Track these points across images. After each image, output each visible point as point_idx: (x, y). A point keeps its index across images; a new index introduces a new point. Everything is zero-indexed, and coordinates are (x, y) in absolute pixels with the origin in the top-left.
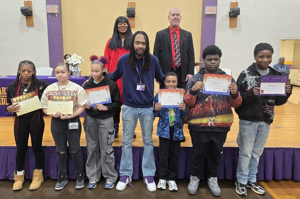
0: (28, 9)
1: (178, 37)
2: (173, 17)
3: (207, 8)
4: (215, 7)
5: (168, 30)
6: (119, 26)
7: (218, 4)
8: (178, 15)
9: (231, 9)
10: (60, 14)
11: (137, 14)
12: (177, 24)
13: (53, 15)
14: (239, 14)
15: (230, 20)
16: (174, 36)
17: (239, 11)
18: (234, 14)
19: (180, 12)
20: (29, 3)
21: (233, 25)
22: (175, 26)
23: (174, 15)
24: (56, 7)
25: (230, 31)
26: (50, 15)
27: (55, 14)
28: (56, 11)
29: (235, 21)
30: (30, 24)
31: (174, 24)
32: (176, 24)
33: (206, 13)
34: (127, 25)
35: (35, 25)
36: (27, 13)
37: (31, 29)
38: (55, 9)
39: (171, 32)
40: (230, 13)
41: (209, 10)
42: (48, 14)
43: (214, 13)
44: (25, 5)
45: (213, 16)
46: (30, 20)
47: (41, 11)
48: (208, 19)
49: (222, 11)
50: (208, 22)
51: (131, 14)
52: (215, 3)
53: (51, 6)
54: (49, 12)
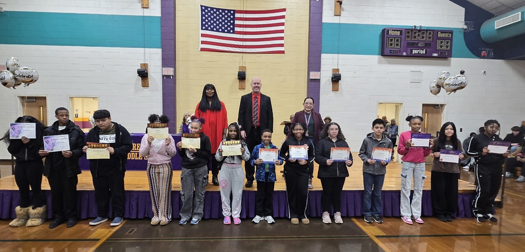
0: (144, 71)
1: (259, 101)
2: (254, 85)
3: (311, 73)
4: (319, 73)
5: (249, 95)
7: (321, 70)
8: (258, 84)
9: (333, 74)
10: (174, 76)
11: (247, 77)
13: (168, 77)
14: (340, 79)
15: (332, 84)
16: (255, 99)
17: (340, 76)
18: (336, 79)
19: (260, 81)
20: (145, 65)
21: (335, 89)
22: (257, 92)
23: (255, 83)
24: (172, 69)
25: (333, 94)
26: (166, 78)
27: (170, 76)
28: (172, 73)
29: (337, 85)
30: (145, 84)
31: (256, 90)
33: (311, 78)
35: (149, 86)
36: (143, 74)
37: (146, 89)
38: (169, 71)
40: (332, 78)
41: (313, 75)
42: (163, 76)
43: (319, 78)
44: (141, 67)
46: (145, 81)
47: (156, 73)
48: (313, 83)
49: (325, 77)
50: (314, 86)
51: (242, 77)
52: (318, 69)
53: (167, 68)
54: (164, 74)
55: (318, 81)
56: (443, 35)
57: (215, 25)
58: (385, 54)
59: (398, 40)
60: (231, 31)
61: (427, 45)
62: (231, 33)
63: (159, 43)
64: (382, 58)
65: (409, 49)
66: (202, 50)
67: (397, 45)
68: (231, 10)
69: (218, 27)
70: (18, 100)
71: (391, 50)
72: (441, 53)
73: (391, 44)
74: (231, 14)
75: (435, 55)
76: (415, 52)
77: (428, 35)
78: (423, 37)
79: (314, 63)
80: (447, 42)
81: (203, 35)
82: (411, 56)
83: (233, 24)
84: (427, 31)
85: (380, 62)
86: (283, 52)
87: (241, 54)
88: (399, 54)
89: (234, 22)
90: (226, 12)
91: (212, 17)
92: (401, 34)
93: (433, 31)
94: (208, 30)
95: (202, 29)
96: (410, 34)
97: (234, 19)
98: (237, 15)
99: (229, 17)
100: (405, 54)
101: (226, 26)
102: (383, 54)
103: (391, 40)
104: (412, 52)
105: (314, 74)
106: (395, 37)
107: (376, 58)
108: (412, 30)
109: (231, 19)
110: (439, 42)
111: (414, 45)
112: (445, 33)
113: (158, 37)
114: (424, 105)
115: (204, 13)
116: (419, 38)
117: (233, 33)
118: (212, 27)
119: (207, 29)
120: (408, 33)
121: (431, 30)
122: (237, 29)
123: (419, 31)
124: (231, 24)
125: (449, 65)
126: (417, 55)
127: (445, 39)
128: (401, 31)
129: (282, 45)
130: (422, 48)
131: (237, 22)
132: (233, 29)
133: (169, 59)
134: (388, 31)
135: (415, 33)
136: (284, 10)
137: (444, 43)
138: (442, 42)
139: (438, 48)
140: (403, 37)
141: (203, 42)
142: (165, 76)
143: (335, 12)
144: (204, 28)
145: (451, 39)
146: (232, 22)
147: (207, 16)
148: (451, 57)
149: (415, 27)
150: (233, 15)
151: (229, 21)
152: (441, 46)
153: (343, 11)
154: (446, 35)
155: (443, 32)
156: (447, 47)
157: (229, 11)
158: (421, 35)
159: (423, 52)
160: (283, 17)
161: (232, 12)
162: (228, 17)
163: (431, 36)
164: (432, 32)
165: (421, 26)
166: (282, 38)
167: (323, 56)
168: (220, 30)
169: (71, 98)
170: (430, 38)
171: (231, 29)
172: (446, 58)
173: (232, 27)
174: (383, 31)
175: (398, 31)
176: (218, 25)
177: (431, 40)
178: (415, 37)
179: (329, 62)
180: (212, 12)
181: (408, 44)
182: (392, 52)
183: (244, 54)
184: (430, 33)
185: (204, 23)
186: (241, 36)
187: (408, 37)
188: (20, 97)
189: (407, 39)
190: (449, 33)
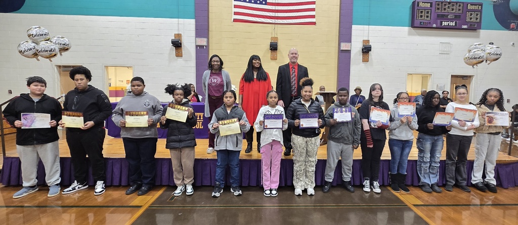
0: (178, 42)
1: (297, 71)
2: (292, 56)
3: (342, 44)
4: (349, 44)
5: (287, 66)
7: (352, 41)
8: (296, 54)
9: (363, 45)
10: (207, 46)
11: (279, 47)
13: (202, 47)
14: (370, 50)
15: (363, 55)
16: (292, 70)
17: (371, 47)
18: (366, 50)
20: (179, 35)
21: (366, 60)
22: (294, 63)
23: (293, 54)
24: (205, 39)
25: (363, 65)
26: (199, 48)
27: (204, 46)
28: (205, 44)
29: (367, 56)
30: (179, 55)
31: (293, 61)
32: (294, 61)
33: (342, 49)
34: (260, 62)
35: (183, 56)
36: (177, 44)
37: (180, 60)
38: (203, 42)
39: (291, 67)
40: (362, 49)
41: (344, 46)
42: (197, 46)
43: (350, 49)
44: (175, 38)
45: (348, 52)
46: (179, 51)
47: (190, 43)
48: (344, 54)
49: (356, 47)
50: (344, 57)
51: (274, 47)
52: (349, 40)
53: (200, 39)
54: (198, 44)
55: (349, 52)
56: (473, 7)
58: (415, 26)
59: (428, 12)
60: (264, 2)
61: (457, 17)
62: (264, 4)
63: (193, 14)
64: (412, 30)
65: (439, 21)
66: (235, 20)
67: (427, 17)
70: (56, 69)
72: (471, 25)
73: (421, 16)
75: (465, 27)
76: (445, 23)
77: (458, 8)
78: (453, 10)
79: (345, 35)
80: (477, 15)
82: (441, 28)
84: (457, 3)
85: (410, 34)
86: (314, 23)
87: (273, 25)
88: (429, 26)
92: (431, 6)
93: (463, 3)
94: (240, 1)
95: (235, 0)
96: (440, 6)
100: (434, 26)
102: (413, 25)
103: (422, 12)
104: (441, 24)
106: (425, 9)
107: (406, 29)
108: (442, 2)
110: (468, 14)
111: (443, 17)
112: (475, 5)
113: (191, 8)
114: (452, 76)
116: (450, 10)
117: (266, 4)
120: (438, 5)
121: (461, 2)
122: (269, 1)
123: (449, 3)
125: (478, 37)
126: (448, 27)
127: (474, 11)
128: (431, 3)
129: (313, 17)
130: (451, 20)
133: (202, 30)
134: (418, 3)
135: (445, 5)
137: (474, 15)
138: (471, 14)
139: (468, 20)
140: (433, 9)
141: (236, 13)
145: (481, 11)
148: (480, 29)
152: (471, 19)
154: (476, 7)
155: (472, 4)
156: (477, 19)
158: (451, 8)
159: (453, 24)
163: (461, 8)
164: (462, 5)
166: (313, 10)
167: (354, 27)
168: (253, 1)
169: (107, 67)
170: (459, 10)
172: (476, 30)
174: (414, 3)
175: (428, 3)
177: (461, 12)
178: (445, 9)
179: (360, 34)
181: (439, 16)
182: (422, 23)
183: (276, 25)
184: (460, 6)
186: (273, 8)
187: (438, 9)
188: (57, 66)
189: (437, 11)
190: (479, 5)
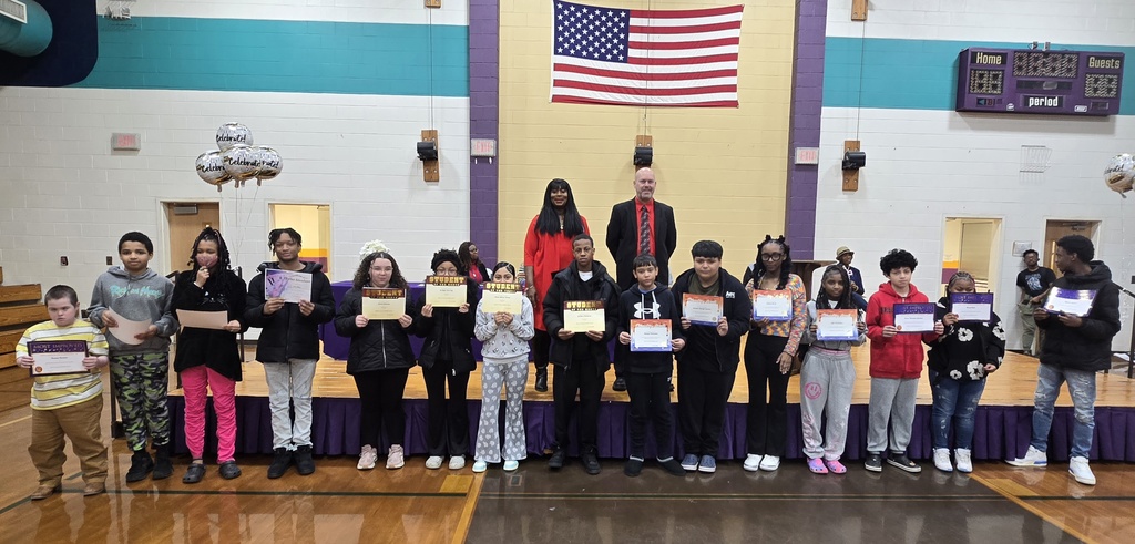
0: (431, 148)
1: (652, 216)
2: (642, 185)
3: (798, 151)
4: (815, 150)
5: (631, 205)
6: (553, 194)
7: (820, 144)
8: (650, 181)
9: (847, 154)
10: (496, 158)
11: (655, 159)
12: (649, 196)
13: (483, 159)
14: (863, 165)
15: (844, 175)
16: (643, 214)
17: (864, 158)
18: (853, 163)
20: (432, 134)
21: (850, 187)
22: (646, 200)
23: (644, 181)
24: (492, 143)
25: (844, 197)
26: (478, 162)
27: (488, 157)
28: (491, 153)
29: (855, 177)
30: (432, 177)
31: (643, 195)
32: (647, 195)
33: (798, 161)
34: (566, 194)
35: (440, 179)
36: (428, 154)
37: (433, 187)
38: (484, 147)
40: (844, 163)
41: (803, 156)
42: (473, 158)
43: (816, 162)
44: (425, 139)
46: (432, 169)
47: (455, 153)
48: (802, 174)
49: (828, 158)
50: (802, 180)
51: (643, 158)
52: (814, 142)
53: (481, 141)
54: (475, 153)
55: (813, 168)
56: (1102, 64)
57: (584, 43)
58: (967, 107)
59: (995, 77)
60: (621, 58)
61: (1062, 88)
62: (621, 62)
63: (464, 85)
64: (958, 117)
65: (1021, 96)
66: (556, 99)
67: (995, 87)
68: (621, 10)
69: (591, 49)
70: (162, 210)
71: (979, 99)
72: (1095, 104)
73: (981, 86)
74: (622, 20)
75: (1081, 109)
76: (1034, 102)
77: (1066, 65)
78: (1054, 69)
79: (804, 129)
80: (1110, 81)
81: (558, 67)
82: (1025, 112)
83: (625, 42)
84: (1063, 54)
85: (952, 126)
86: (734, 104)
87: (643, 109)
88: (997, 107)
89: (627, 37)
90: (610, 14)
91: (579, 26)
92: (1004, 62)
93: (1078, 53)
94: (569, 55)
95: (556, 53)
96: (1024, 63)
97: (627, 30)
98: (634, 22)
99: (616, 25)
100: (1011, 107)
101: (609, 46)
102: (960, 106)
103: (981, 76)
105: (804, 154)
106: (990, 68)
107: (945, 116)
108: (1029, 53)
109: (621, 30)
110: (1090, 79)
111: (1033, 88)
112: (1106, 58)
113: (459, 72)
114: (1048, 222)
115: (560, 17)
116: (1046, 71)
117: (625, 61)
118: (578, 47)
119: (566, 53)
120: (1020, 59)
121: (1072, 53)
122: (632, 53)
123: (1046, 54)
124: (621, 41)
125: (1111, 131)
126: (1043, 110)
127: (1104, 72)
128: (1004, 56)
129: (732, 88)
130: (1050, 94)
131: (633, 37)
132: (625, 53)
133: (484, 122)
134: (974, 55)
135: (1036, 59)
136: (739, 9)
137: (1103, 81)
138: (1097, 80)
139: (1089, 92)
140: (1008, 69)
141: (558, 83)
142: (476, 157)
143: (854, 13)
144: (560, 50)
145: (1119, 73)
146: (622, 36)
147: (567, 23)
148: (1117, 113)
149: (1036, 45)
150: (626, 20)
151: (616, 36)
152: (1096, 90)
153: (872, 9)
154: (1108, 64)
155: (1100, 56)
156: (1110, 90)
157: (617, 12)
158: (1050, 65)
159: (1053, 102)
160: (736, 25)
161: (623, 14)
162: (613, 26)
163: (1073, 66)
164: (1074, 58)
165: (1048, 44)
166: (733, 73)
167: (823, 108)
168: (596, 55)
169: (272, 205)
170: (1069, 70)
171: (620, 52)
172: (1105, 116)
173: (621, 47)
174: (963, 55)
175: (996, 54)
176: (591, 43)
177: (1072, 74)
178: (1035, 69)
179: (838, 125)
180: (579, 15)
181: (1020, 84)
182: (982, 102)
183: (649, 109)
184: (1070, 60)
185: (561, 39)
186: (642, 69)
187: (1020, 68)
188: (164, 203)
189: (1016, 73)
190: (1116, 59)
